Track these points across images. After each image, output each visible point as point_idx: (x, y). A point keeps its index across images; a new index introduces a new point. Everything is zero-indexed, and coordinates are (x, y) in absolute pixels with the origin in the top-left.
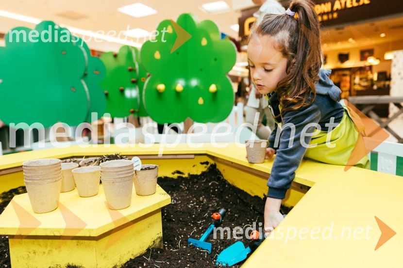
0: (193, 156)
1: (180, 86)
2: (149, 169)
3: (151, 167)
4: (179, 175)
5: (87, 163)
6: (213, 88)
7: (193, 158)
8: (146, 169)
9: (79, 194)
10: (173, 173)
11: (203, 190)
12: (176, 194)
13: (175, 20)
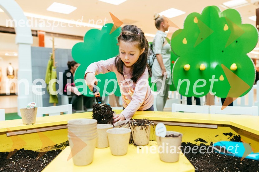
0: (216, 127)
1: (203, 66)
2: (173, 136)
3: (175, 135)
4: (201, 143)
5: (120, 124)
6: (234, 66)
7: (217, 129)
8: (170, 136)
9: (112, 152)
10: (196, 141)
11: (226, 161)
12: (199, 160)
13: (200, 12)
